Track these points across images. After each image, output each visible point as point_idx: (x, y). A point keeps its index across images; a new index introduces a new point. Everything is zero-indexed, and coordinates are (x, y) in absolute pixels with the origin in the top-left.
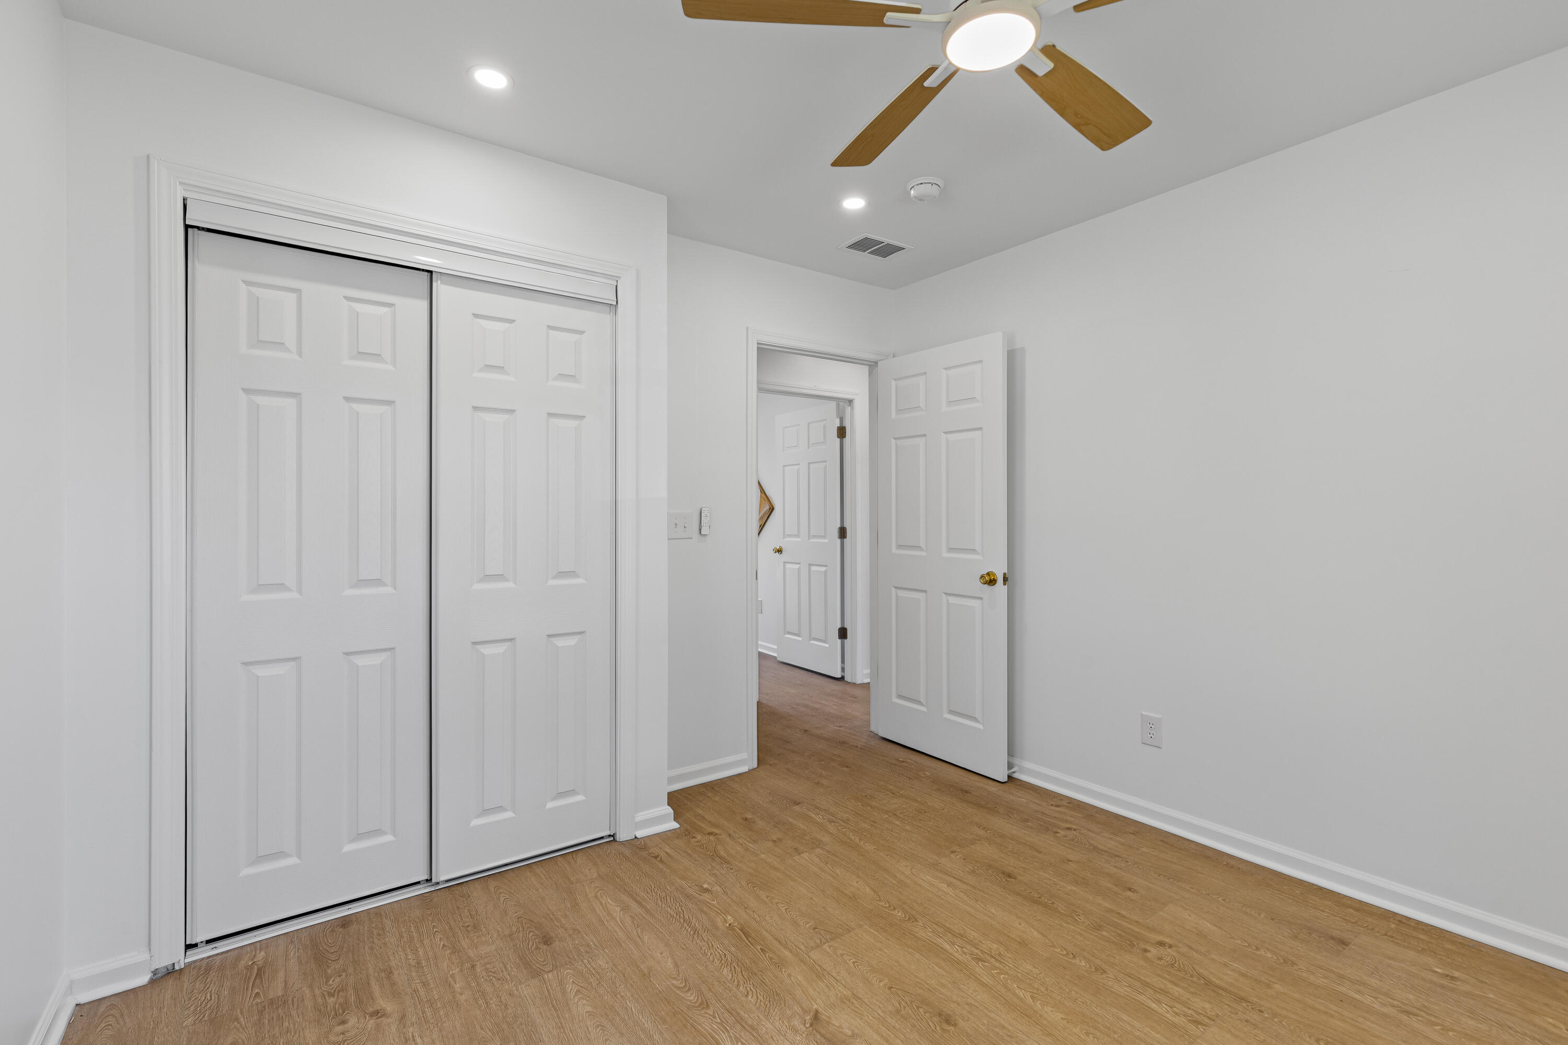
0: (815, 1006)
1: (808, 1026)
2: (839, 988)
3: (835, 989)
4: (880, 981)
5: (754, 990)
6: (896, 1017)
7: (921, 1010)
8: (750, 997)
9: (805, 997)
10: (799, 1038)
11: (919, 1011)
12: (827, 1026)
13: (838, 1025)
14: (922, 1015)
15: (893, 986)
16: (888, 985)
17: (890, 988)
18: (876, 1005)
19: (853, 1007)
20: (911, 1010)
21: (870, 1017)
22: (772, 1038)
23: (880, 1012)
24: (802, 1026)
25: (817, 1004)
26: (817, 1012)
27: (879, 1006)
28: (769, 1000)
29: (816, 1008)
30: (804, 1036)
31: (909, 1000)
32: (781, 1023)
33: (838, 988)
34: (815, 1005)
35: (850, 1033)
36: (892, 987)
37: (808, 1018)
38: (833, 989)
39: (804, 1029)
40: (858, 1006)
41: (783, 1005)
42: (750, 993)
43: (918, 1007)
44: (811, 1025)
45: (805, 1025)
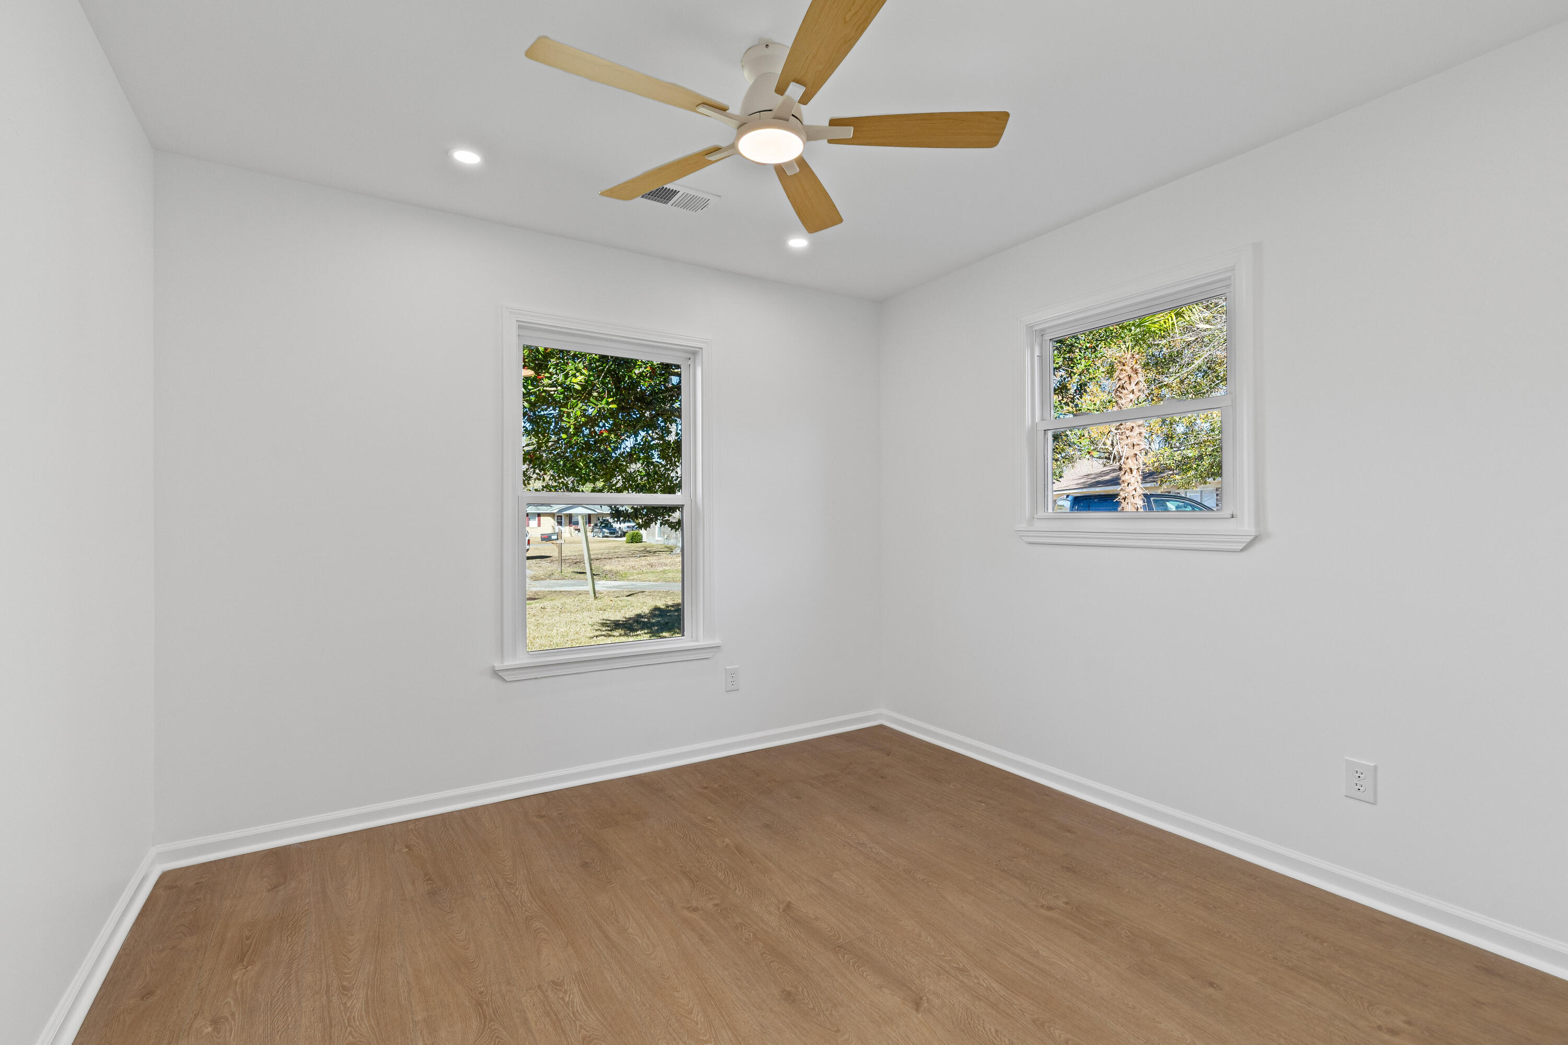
0: (920, 1015)
1: (924, 998)
2: (894, 1035)
3: (900, 1034)
4: (847, 1040)
5: (991, 1037)
6: (838, 1001)
7: (812, 1007)
8: (993, 1030)
9: (931, 1026)
10: (932, 987)
11: (814, 1005)
12: (905, 996)
13: (895, 997)
14: (812, 1001)
15: (834, 1033)
16: (839, 1034)
17: (838, 1031)
18: (856, 1014)
19: (880, 1013)
20: (821, 1007)
21: (863, 1002)
22: (957, 989)
23: (853, 1007)
24: (931, 998)
25: (918, 1018)
26: (917, 1010)
27: (853, 1012)
28: (970, 1025)
29: (919, 1014)
30: (926, 989)
31: (821, 1017)
32: (951, 1001)
33: (896, 1034)
34: (920, 1017)
35: (884, 990)
36: (836, 1032)
37: (925, 1005)
38: (901, 1033)
39: (927, 995)
40: (875, 1014)
41: (954, 1019)
42: (994, 1035)
43: (813, 1009)
44: (921, 998)
45: (928, 999)
